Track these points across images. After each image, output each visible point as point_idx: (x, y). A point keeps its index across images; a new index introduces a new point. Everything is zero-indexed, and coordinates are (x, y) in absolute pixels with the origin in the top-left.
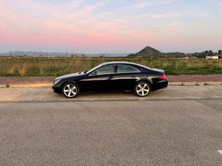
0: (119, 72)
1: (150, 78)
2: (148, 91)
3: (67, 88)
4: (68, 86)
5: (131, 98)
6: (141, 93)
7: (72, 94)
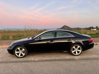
0: (58, 37)
1: (81, 41)
2: (80, 51)
3: (18, 50)
4: (19, 48)
5: (68, 57)
6: (75, 53)
7: (21, 55)
